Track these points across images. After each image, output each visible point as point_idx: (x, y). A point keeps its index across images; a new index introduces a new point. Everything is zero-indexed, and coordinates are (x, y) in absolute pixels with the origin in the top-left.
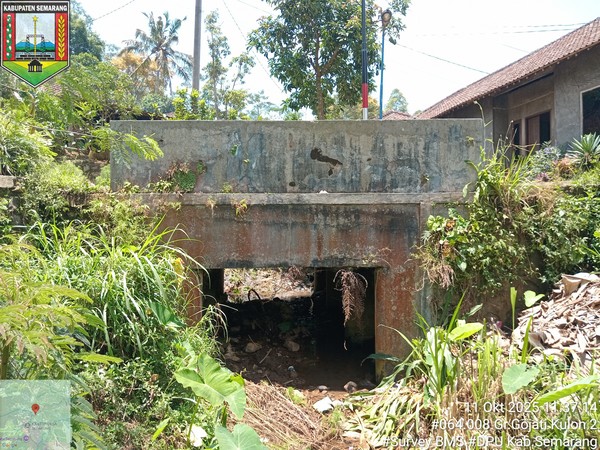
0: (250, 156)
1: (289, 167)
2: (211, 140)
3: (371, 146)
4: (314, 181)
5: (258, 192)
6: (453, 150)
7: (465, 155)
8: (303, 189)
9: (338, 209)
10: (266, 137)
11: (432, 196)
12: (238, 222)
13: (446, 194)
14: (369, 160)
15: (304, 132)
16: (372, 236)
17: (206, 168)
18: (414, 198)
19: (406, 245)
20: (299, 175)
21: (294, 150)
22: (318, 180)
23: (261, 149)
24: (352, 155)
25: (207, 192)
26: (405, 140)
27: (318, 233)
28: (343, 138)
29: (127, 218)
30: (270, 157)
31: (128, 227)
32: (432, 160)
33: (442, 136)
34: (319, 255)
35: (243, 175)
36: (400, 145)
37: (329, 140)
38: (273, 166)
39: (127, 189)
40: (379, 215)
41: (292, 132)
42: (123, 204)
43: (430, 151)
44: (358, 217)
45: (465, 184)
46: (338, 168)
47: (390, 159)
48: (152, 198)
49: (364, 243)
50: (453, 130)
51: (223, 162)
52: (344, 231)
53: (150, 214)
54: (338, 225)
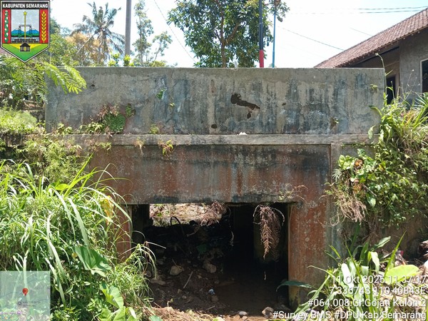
0: (176, 101)
1: (211, 110)
2: (140, 85)
3: (286, 91)
4: (234, 124)
5: (182, 133)
6: (359, 96)
7: (370, 101)
8: (225, 131)
9: (256, 149)
10: (190, 83)
11: (340, 137)
12: (165, 161)
13: (354, 136)
14: (284, 104)
15: (225, 78)
16: (287, 174)
17: (134, 111)
18: (325, 140)
19: (318, 182)
20: (220, 119)
21: (216, 95)
22: (237, 123)
23: (186, 94)
24: (269, 100)
25: (135, 133)
26: (316, 87)
27: (238, 171)
28: (260, 84)
29: (60, 157)
30: (194, 101)
31: (61, 165)
32: (340, 105)
33: (349, 84)
34: (239, 191)
35: (169, 117)
36: (312, 91)
37: (248, 86)
38: (196, 109)
39: (61, 130)
40: (294, 155)
41: (214, 78)
42: (56, 144)
43: (339, 97)
44: (274, 157)
45: (369, 127)
46: (256, 111)
47: (303, 104)
48: (84, 139)
49: (281, 180)
50: (359, 78)
51: (151, 106)
52: (261, 169)
53: (82, 154)
54: (256, 164)
